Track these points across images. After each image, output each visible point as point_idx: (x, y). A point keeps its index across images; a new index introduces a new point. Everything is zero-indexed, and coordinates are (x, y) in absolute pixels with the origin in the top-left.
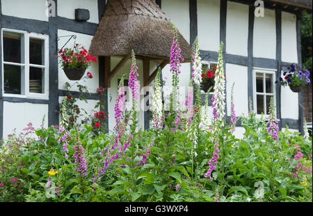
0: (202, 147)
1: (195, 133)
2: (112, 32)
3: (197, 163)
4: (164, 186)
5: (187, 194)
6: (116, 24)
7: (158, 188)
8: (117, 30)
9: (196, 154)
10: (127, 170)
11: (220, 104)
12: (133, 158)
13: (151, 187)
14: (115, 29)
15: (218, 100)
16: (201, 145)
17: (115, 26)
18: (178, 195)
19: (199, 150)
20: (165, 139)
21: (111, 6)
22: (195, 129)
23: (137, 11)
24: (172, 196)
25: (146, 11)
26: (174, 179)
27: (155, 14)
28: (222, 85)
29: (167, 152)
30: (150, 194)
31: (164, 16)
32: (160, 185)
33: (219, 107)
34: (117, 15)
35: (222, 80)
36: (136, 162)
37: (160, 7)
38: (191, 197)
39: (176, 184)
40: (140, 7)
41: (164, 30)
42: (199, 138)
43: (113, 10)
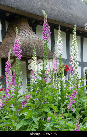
0: (64, 93)
1: (59, 85)
2: (9, 45)
3: (61, 103)
4: (39, 118)
5: (55, 123)
6: (11, 41)
7: (35, 120)
8: (12, 44)
9: (60, 98)
10: (13, 109)
11: (75, 63)
12: (17, 100)
13: (30, 119)
14: (11, 44)
15: (74, 61)
16: (63, 92)
17: (11, 42)
18: (49, 124)
19: (62, 95)
20: (39, 86)
21: (9, 33)
22: (59, 82)
23: (23, 34)
24: (44, 125)
25: (28, 34)
26: (46, 113)
27: (33, 36)
28: (76, 51)
29: (41, 94)
30: (29, 124)
31: (37, 38)
32: (36, 117)
33: (75, 66)
34: (12, 37)
35: (76, 49)
36: (20, 102)
37: (35, 33)
38: (59, 125)
39: (47, 117)
40: (24, 32)
41: (37, 44)
42: (62, 88)
43: (10, 35)
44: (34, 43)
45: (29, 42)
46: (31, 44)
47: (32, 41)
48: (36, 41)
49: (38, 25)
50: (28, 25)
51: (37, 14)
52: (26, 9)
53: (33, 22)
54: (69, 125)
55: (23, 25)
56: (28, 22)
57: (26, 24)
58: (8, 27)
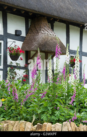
1: (66, 85)
2: (31, 40)
3: (67, 98)
4: (52, 107)
5: (62, 111)
6: (33, 37)
7: (50, 108)
8: (34, 40)
9: (67, 94)
10: (36, 100)
11: (77, 73)
12: (39, 95)
13: (46, 108)
15: (76, 71)
16: (69, 90)
18: (58, 112)
19: (68, 92)
20: (53, 87)
21: (31, 29)
22: (67, 83)
23: (43, 32)
24: (55, 112)
25: (47, 32)
26: (57, 105)
27: (51, 33)
28: (78, 64)
29: (54, 93)
30: (46, 111)
31: (54, 34)
32: (50, 107)
33: (77, 74)
34: (34, 33)
35: (78, 63)
36: (40, 97)
37: (53, 30)
38: (64, 113)
39: (57, 107)
40: (44, 30)
41: (54, 40)
42: (68, 87)
43: (32, 31)
44: (52, 39)
45: (48, 39)
46: (49, 41)
47: (50, 38)
48: (53, 38)
49: (55, 22)
50: (47, 23)
51: (54, 15)
52: (46, 11)
53: (51, 20)
54: (71, 114)
55: (43, 23)
56: (47, 21)
57: (45, 23)
58: (31, 24)
